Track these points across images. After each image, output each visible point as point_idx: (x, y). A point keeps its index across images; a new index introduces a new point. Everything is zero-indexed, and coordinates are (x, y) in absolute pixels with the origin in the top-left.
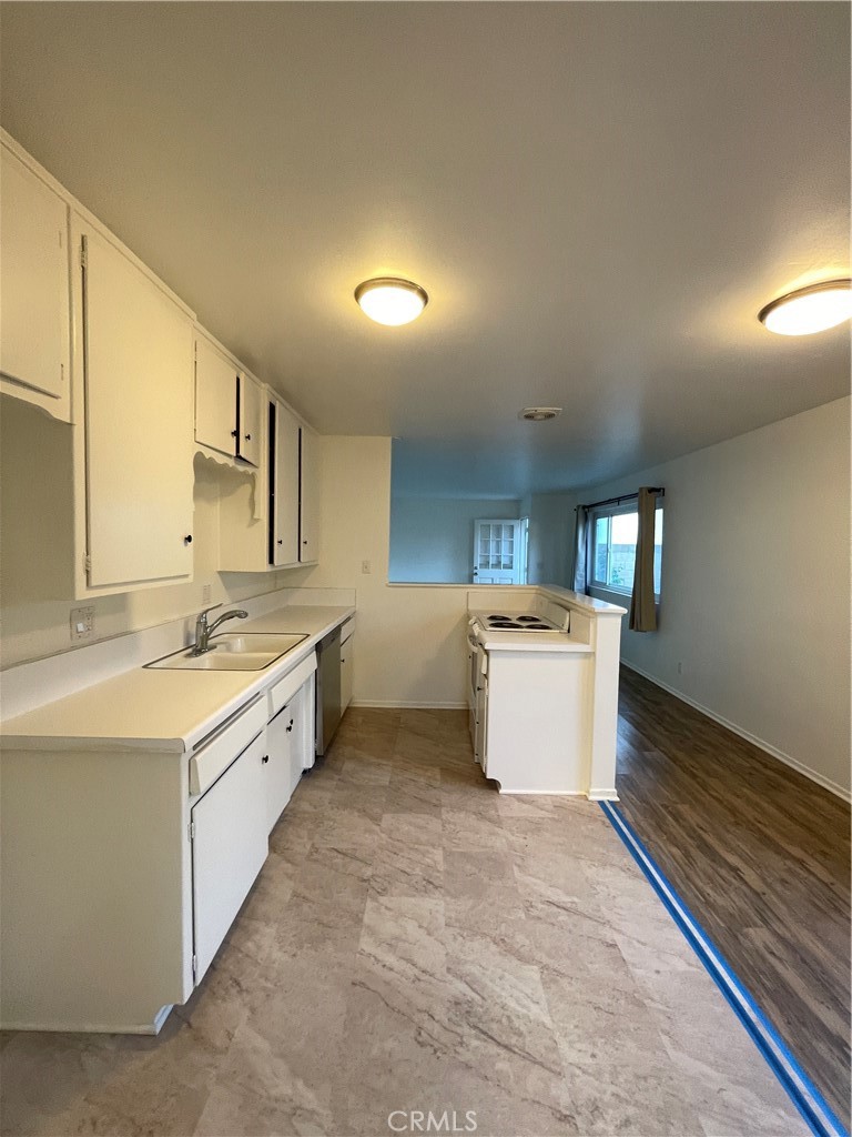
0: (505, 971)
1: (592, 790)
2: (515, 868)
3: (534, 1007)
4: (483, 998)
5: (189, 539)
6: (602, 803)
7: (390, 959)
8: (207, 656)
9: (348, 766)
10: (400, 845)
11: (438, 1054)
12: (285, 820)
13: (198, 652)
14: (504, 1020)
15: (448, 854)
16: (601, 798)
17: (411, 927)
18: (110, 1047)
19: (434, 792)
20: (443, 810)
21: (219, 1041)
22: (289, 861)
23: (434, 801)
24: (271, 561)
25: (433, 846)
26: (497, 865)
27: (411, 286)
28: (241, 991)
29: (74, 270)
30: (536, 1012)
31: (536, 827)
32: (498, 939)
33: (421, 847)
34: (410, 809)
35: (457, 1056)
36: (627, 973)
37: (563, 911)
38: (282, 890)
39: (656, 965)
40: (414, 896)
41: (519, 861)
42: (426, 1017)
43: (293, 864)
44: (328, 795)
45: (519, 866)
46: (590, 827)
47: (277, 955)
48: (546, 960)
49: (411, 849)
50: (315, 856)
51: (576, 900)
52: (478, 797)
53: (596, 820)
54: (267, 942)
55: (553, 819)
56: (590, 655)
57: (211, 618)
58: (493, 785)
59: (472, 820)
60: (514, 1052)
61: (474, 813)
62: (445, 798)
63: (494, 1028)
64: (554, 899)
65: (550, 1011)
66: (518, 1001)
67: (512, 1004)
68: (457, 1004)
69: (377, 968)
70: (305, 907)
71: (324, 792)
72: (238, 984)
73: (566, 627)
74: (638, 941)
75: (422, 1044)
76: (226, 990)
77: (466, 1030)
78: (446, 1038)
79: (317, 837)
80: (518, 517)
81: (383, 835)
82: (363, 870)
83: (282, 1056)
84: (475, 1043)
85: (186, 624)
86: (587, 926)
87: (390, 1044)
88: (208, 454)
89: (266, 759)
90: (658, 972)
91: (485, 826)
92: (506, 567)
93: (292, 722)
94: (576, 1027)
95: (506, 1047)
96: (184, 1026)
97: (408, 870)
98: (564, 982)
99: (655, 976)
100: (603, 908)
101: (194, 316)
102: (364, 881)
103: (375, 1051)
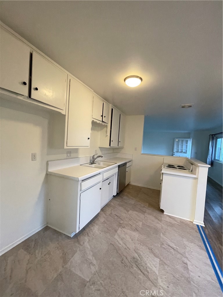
0: (149, 256)
1: (194, 221)
2: (161, 234)
3: (154, 268)
4: (141, 260)
5: (89, 138)
6: (198, 226)
7: (121, 242)
8: (94, 165)
9: (125, 197)
10: (132, 218)
11: (125, 267)
12: (107, 205)
13: (92, 164)
14: (145, 267)
15: (143, 224)
16: (198, 224)
17: (128, 237)
18: (64, 236)
19: (145, 209)
20: (146, 213)
21: (81, 243)
22: (105, 214)
23: (144, 211)
24: (110, 145)
25: (140, 221)
26: (156, 231)
27: (137, 77)
28: (88, 236)
29: (68, 87)
30: (154, 269)
31: (172, 225)
32: (150, 248)
33: (137, 221)
34: (137, 211)
35: (130, 269)
36: (188, 273)
37: (172, 249)
38: (102, 219)
39: (199, 274)
40: (131, 231)
41: (163, 232)
42: (125, 258)
43: (106, 215)
44: (118, 203)
45: (163, 233)
46: (191, 231)
47: (97, 232)
48: (162, 259)
49: (134, 220)
50: (111, 215)
51: (178, 248)
52: (157, 213)
53: (194, 229)
54: (96, 229)
55: (179, 225)
56: (196, 179)
57: (95, 157)
58: (162, 211)
59: (153, 218)
60: (145, 276)
61: (154, 217)
62: (148, 211)
63: (142, 268)
64: (171, 245)
65: (159, 271)
66: (150, 264)
67: (148, 265)
68: (134, 258)
69: (117, 243)
70: (105, 225)
71: (117, 202)
72: (88, 234)
73: (191, 170)
74: (196, 266)
75: (122, 263)
76: (85, 234)
77: (134, 265)
78: (128, 264)
79: (113, 211)
80: (189, 138)
81: (128, 215)
82: (121, 221)
83: (92, 251)
84: (135, 268)
85: (90, 157)
86: (179, 256)
87: (115, 259)
88: (95, 120)
89: (100, 189)
90: (199, 277)
91: (156, 221)
92: (184, 153)
93: (110, 183)
94: (165, 278)
95: (143, 273)
96: (76, 238)
97: (132, 225)
98: (166, 267)
99: (198, 277)
100: (186, 253)
101: (93, 91)
102: (120, 223)
103: (111, 259)
